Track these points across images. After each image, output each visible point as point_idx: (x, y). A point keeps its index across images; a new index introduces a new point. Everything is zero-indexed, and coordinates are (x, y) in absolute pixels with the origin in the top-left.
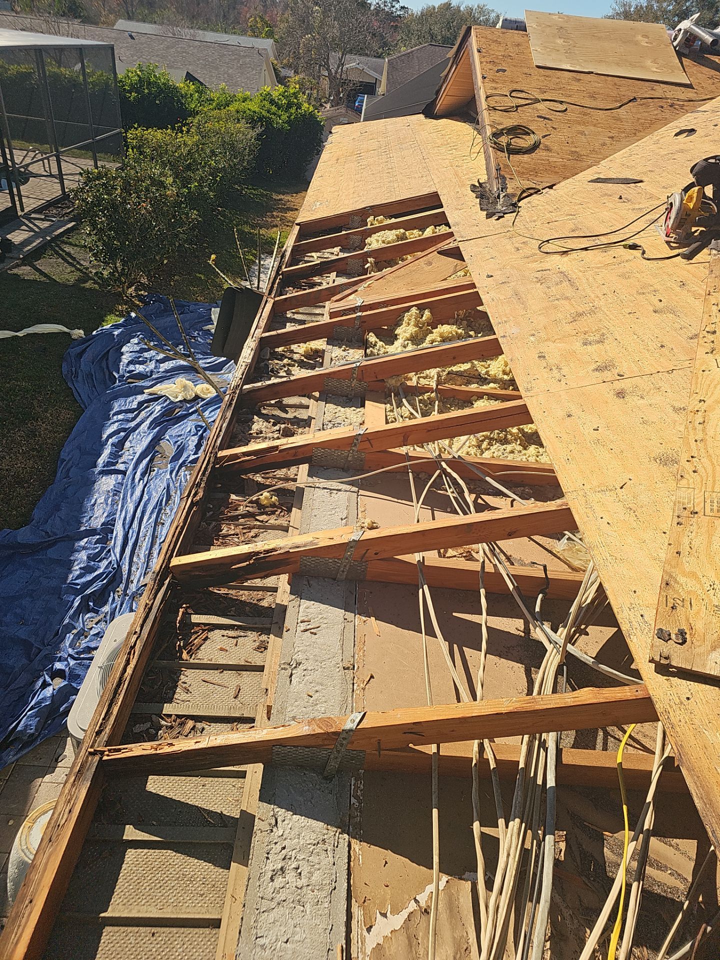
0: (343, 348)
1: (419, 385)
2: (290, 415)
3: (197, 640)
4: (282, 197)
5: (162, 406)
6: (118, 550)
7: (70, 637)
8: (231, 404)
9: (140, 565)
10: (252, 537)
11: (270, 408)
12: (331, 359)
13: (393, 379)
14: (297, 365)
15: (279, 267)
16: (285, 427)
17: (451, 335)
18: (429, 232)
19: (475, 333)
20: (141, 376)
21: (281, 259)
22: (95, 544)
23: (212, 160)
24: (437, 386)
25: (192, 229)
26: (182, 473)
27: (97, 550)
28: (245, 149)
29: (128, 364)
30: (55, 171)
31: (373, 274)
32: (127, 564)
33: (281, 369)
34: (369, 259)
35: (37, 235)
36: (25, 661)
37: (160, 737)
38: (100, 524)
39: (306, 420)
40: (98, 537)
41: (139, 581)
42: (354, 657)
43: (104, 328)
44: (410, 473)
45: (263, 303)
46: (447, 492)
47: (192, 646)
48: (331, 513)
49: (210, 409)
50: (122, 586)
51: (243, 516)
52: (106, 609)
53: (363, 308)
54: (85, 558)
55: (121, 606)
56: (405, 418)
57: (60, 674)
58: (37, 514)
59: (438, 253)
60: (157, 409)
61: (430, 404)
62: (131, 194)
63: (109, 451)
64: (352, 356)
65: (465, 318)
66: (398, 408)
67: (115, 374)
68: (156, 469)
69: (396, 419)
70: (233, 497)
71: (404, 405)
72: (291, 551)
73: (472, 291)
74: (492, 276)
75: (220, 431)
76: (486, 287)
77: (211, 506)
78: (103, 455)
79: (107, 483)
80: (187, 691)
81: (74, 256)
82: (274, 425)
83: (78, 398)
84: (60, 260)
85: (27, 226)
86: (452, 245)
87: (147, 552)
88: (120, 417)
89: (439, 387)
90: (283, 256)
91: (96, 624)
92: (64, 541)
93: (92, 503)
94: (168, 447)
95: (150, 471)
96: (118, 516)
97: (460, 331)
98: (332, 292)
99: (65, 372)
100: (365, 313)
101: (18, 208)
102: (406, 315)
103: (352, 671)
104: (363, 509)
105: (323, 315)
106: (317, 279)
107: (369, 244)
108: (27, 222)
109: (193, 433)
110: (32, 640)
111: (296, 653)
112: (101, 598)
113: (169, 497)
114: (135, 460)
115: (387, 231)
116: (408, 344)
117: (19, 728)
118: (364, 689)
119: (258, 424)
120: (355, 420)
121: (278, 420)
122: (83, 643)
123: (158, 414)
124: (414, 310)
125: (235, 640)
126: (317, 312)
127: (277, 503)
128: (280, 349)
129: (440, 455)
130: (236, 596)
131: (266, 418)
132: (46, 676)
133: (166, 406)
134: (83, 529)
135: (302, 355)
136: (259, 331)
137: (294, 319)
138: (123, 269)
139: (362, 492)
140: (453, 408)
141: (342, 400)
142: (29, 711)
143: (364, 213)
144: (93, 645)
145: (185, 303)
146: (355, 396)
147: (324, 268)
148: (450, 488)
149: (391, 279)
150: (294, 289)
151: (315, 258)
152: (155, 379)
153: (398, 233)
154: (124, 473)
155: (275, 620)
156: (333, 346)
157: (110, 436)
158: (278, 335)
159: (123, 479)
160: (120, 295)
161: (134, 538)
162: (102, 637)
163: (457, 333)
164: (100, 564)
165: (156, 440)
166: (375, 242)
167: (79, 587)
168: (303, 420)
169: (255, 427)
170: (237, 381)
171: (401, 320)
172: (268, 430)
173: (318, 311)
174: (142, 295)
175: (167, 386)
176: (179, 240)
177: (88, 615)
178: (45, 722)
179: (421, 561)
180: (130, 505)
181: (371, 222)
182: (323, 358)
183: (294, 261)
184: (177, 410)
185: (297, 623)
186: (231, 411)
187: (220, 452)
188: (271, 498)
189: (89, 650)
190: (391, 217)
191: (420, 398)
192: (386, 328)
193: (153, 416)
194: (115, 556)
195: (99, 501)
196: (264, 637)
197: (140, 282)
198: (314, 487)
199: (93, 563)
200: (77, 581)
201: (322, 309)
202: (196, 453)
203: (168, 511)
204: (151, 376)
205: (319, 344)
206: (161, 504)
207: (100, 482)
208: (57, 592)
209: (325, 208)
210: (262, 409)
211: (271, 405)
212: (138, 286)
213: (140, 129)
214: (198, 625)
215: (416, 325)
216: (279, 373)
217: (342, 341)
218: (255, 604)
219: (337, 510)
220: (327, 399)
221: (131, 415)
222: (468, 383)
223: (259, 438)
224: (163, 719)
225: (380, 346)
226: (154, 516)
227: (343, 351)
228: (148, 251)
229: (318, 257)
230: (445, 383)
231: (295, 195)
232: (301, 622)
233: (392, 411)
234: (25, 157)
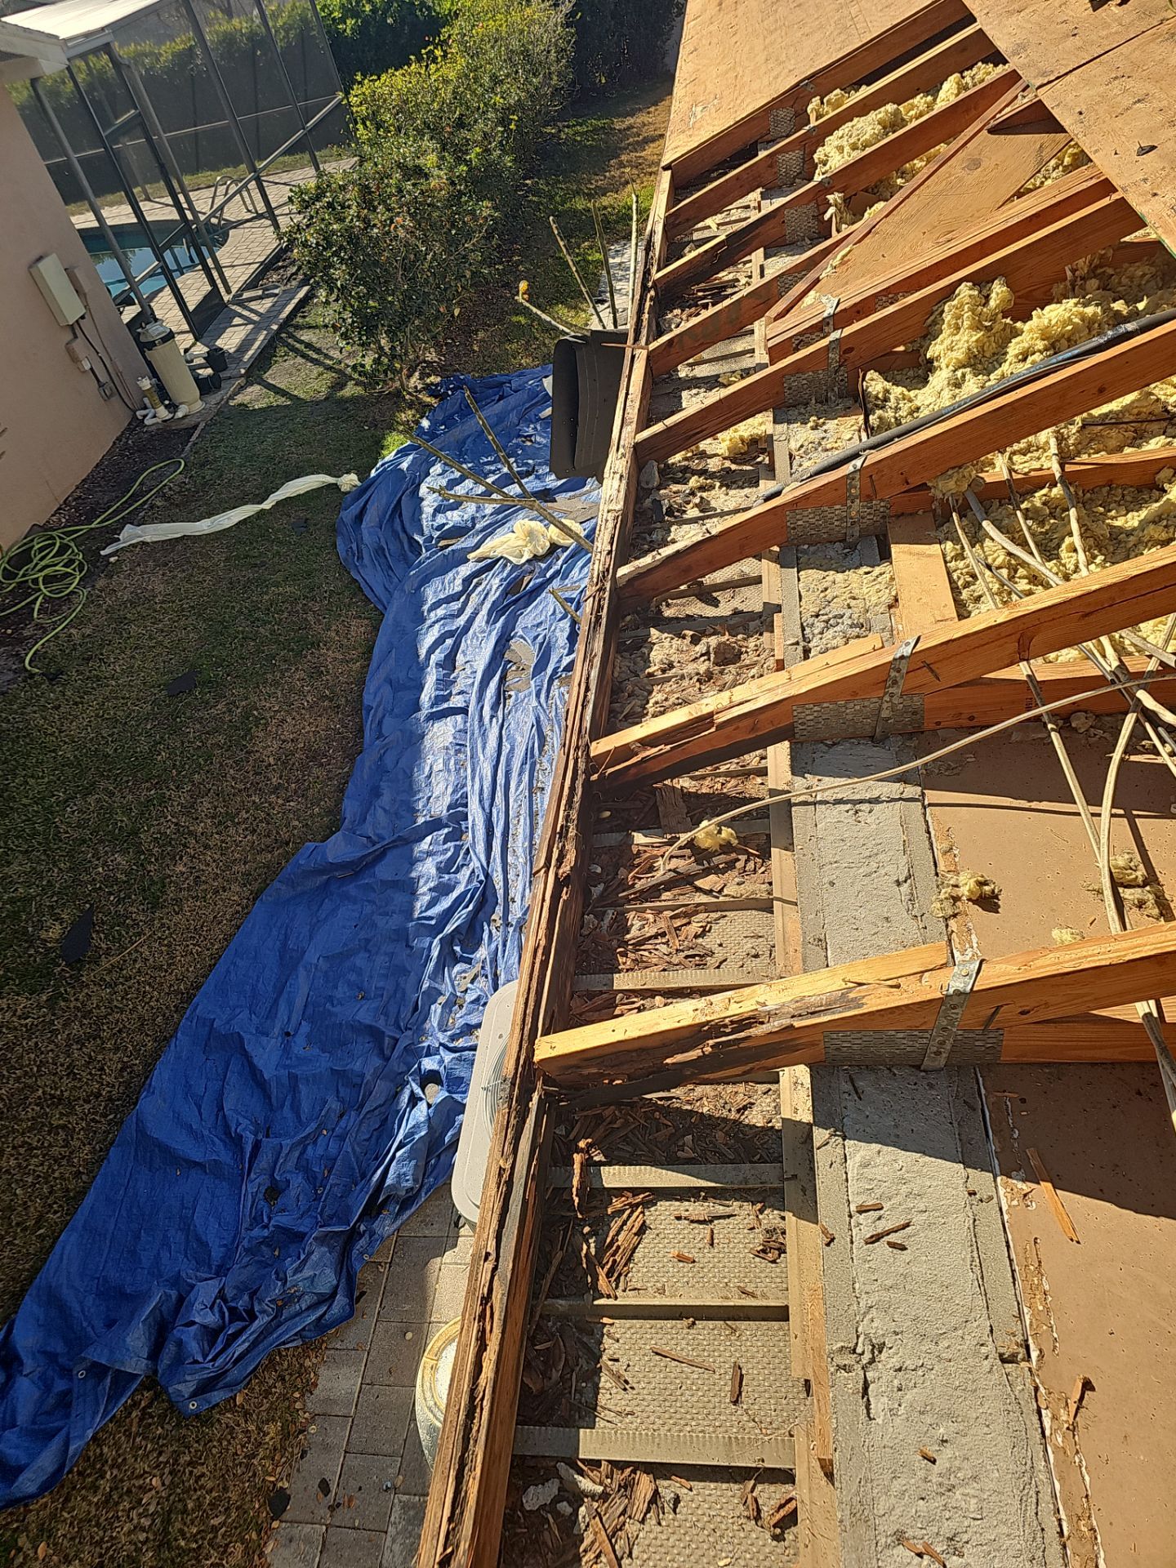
0: (811, 424)
1: (1015, 476)
2: (724, 610)
3: (623, 1234)
4: (630, 121)
5: (500, 577)
6: (481, 847)
7: (436, 1009)
8: (598, 618)
9: (520, 868)
10: (696, 937)
11: (678, 601)
12: (791, 455)
13: (951, 477)
14: (718, 484)
15: (644, 273)
16: (719, 644)
17: (1070, 328)
18: (949, 93)
19: (1127, 303)
20: (459, 531)
21: (647, 254)
22: (444, 843)
23: (496, 94)
24: (1062, 466)
25: (488, 237)
26: (555, 692)
27: (449, 854)
28: (549, 52)
29: (434, 515)
30: (261, 208)
31: (846, 229)
32: (500, 869)
33: (688, 503)
34: (830, 197)
35: (258, 327)
36: (377, 1062)
37: (583, 1526)
38: (445, 808)
39: (760, 615)
40: (446, 830)
41: (523, 896)
42: (1020, 1316)
43: (386, 459)
44: (1053, 734)
45: (627, 362)
46: (1158, 754)
47: (614, 1255)
48: (868, 870)
49: (580, 564)
50: (499, 910)
51: (669, 885)
52: (482, 953)
53: (841, 318)
54: (433, 871)
55: (504, 945)
56: (998, 568)
57: (432, 1077)
58: (350, 808)
59: (992, 131)
60: (494, 583)
61: (1052, 515)
62: (375, 208)
63: (435, 678)
64: (836, 436)
65: (1093, 272)
66: (973, 546)
67: (416, 537)
68: (512, 693)
69: (974, 576)
70: (639, 838)
71: (987, 535)
72: (797, 1024)
73: (1106, 201)
74: (1153, 148)
75: (587, 689)
76: (1145, 180)
77: (599, 870)
78: (426, 686)
79: (441, 734)
80: (625, 1385)
81: (318, 346)
82: (695, 641)
83: (370, 596)
84: (300, 360)
85: (241, 316)
86: (1022, 103)
87: (527, 844)
88: (440, 612)
89: (1068, 468)
90: (649, 247)
91: (472, 982)
92: (397, 846)
93: (426, 773)
94: (524, 650)
95: (505, 699)
96: (469, 788)
97: (1090, 310)
98: (764, 298)
99: (342, 555)
100: (848, 331)
101: (222, 290)
102: (946, 308)
103: (1023, 1364)
104: (945, 846)
105: (753, 351)
106: (725, 276)
107: (821, 162)
108: (239, 309)
109: (560, 616)
110: (381, 1024)
111: (865, 1314)
112: (470, 935)
113: (542, 739)
114: (476, 684)
115: (856, 120)
116: (964, 375)
117: (389, 1182)
118: (1073, 1429)
119: (663, 648)
120: (874, 599)
121: (701, 628)
122: (459, 1019)
123: (498, 594)
124: (965, 291)
125: (705, 1230)
126: (739, 349)
127: (735, 842)
128: (676, 458)
129: (1122, 665)
130: (688, 1102)
131: (674, 627)
132: (414, 1085)
133: (508, 576)
134: (421, 820)
135: (725, 459)
136: (630, 429)
137: (695, 378)
138: (393, 348)
139: (932, 796)
140: (1113, 513)
141: (832, 553)
142: (398, 1149)
143: (796, 98)
144: (473, 1020)
145: (503, 379)
146: (864, 535)
147: (735, 248)
148: (1163, 742)
149: (890, 230)
150: (683, 311)
151: (715, 228)
152: (481, 531)
153: (879, 116)
154: (464, 711)
155: (789, 1167)
156: (789, 422)
157: (431, 650)
158: (669, 429)
159: (466, 722)
160: (398, 394)
161: (502, 822)
162: (485, 1004)
163: (1083, 320)
164: (458, 876)
165: (504, 641)
166: (835, 155)
167: (433, 922)
168: (753, 616)
169: (657, 656)
170: (603, 559)
171: (935, 323)
172: (684, 657)
173: (739, 345)
174: (432, 384)
175: (503, 539)
176: (470, 264)
177: (458, 968)
178: (427, 1163)
179: (1155, 1014)
180: (485, 765)
181: (817, 111)
182: (771, 455)
183: (673, 250)
184: (526, 579)
185: (850, 1216)
186: (602, 636)
187: (594, 744)
188: (720, 832)
189: (470, 1029)
190: (857, 86)
191: (1023, 506)
192: (902, 348)
193: (492, 598)
194: (479, 860)
195: (435, 769)
196: (771, 1217)
197: (425, 362)
198: (814, 804)
199: (447, 877)
200: (429, 913)
201: (748, 338)
202: (571, 652)
203: (546, 765)
204: (473, 527)
205: (760, 424)
206: (533, 756)
207: (430, 734)
208: (402, 937)
209: (714, 115)
210: (664, 608)
211: (682, 595)
212: (424, 368)
213: (366, 81)
214: (619, 1192)
215: (977, 326)
216: (685, 512)
217: (806, 404)
218: (735, 1121)
219: (880, 857)
220: (798, 559)
221: (456, 606)
222: (1138, 438)
223: (668, 680)
224: (581, 1473)
225: (897, 399)
226: (526, 778)
227: (813, 428)
228: (424, 303)
229: (719, 225)
230: (1079, 454)
231: (652, 109)
232: (860, 1212)
233: (960, 556)
234: (213, 198)
